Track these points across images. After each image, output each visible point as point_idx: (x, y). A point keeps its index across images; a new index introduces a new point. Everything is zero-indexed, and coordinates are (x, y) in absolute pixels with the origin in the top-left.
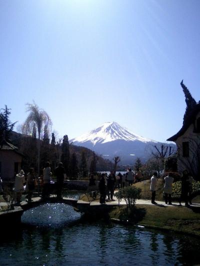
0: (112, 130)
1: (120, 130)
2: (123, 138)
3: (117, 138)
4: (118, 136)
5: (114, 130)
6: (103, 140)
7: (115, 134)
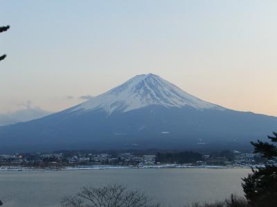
0: (145, 88)
1: (159, 88)
2: (162, 103)
3: (151, 102)
4: (154, 99)
5: (148, 88)
6: (126, 107)
7: (149, 95)
